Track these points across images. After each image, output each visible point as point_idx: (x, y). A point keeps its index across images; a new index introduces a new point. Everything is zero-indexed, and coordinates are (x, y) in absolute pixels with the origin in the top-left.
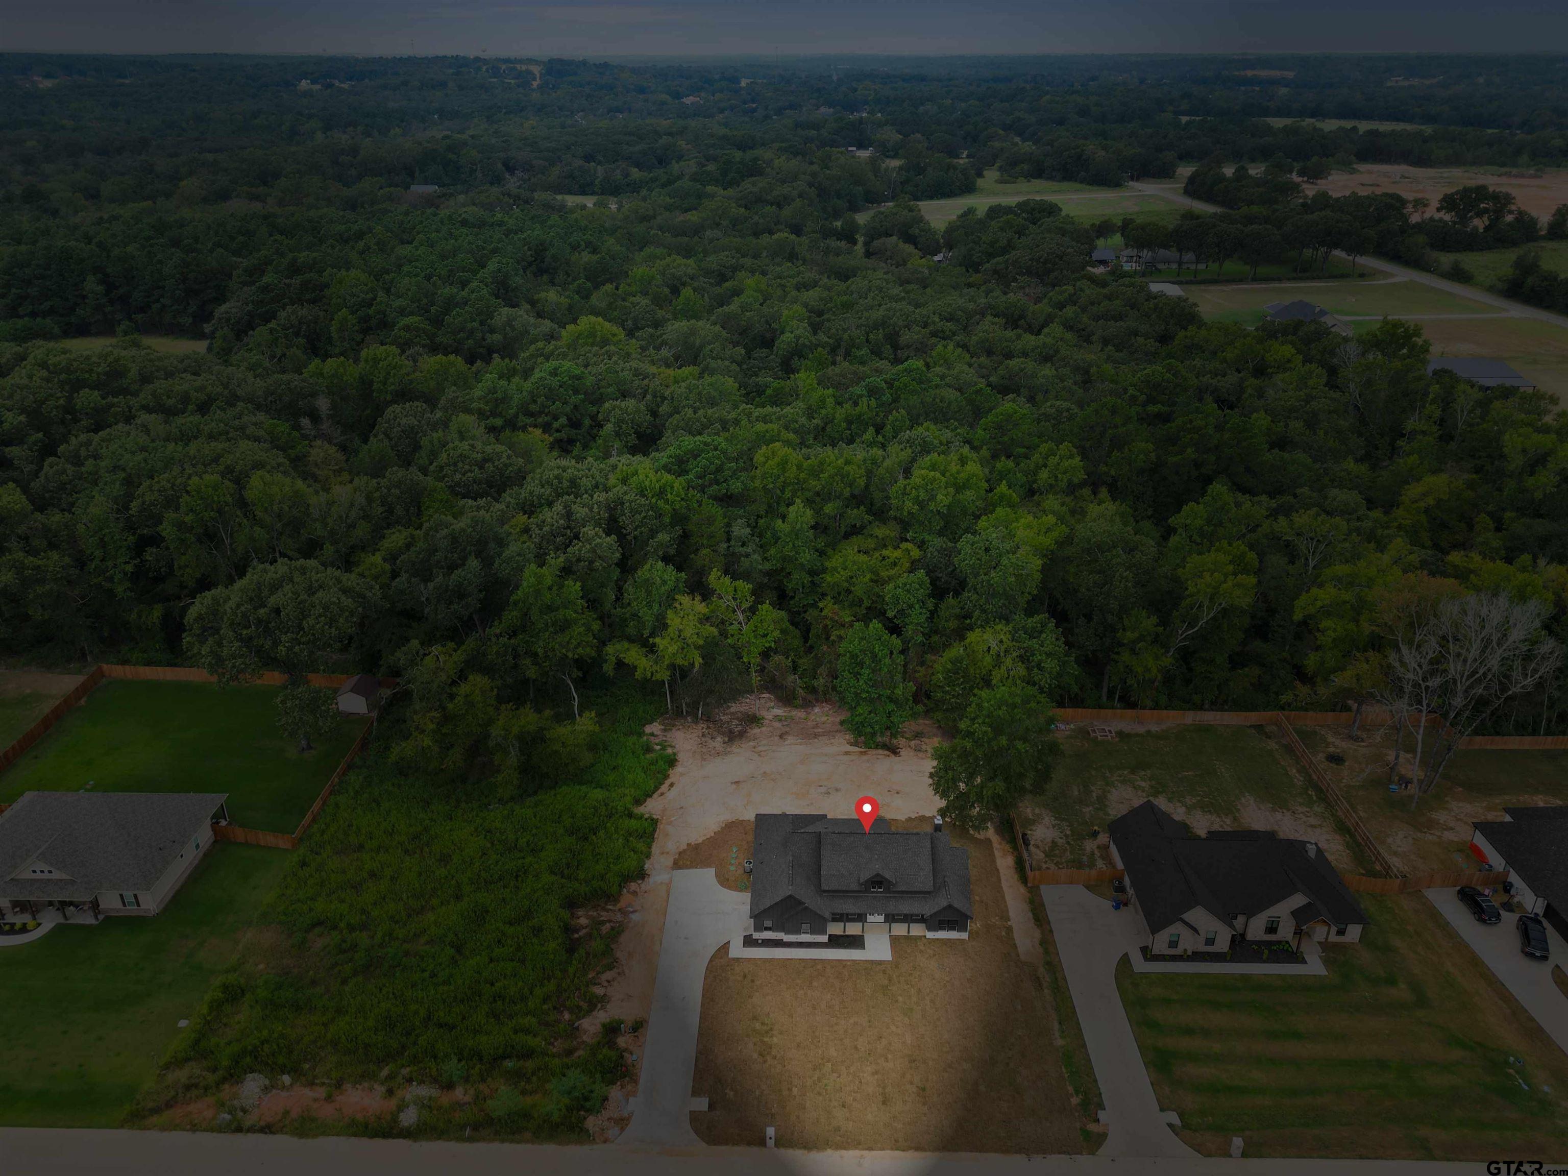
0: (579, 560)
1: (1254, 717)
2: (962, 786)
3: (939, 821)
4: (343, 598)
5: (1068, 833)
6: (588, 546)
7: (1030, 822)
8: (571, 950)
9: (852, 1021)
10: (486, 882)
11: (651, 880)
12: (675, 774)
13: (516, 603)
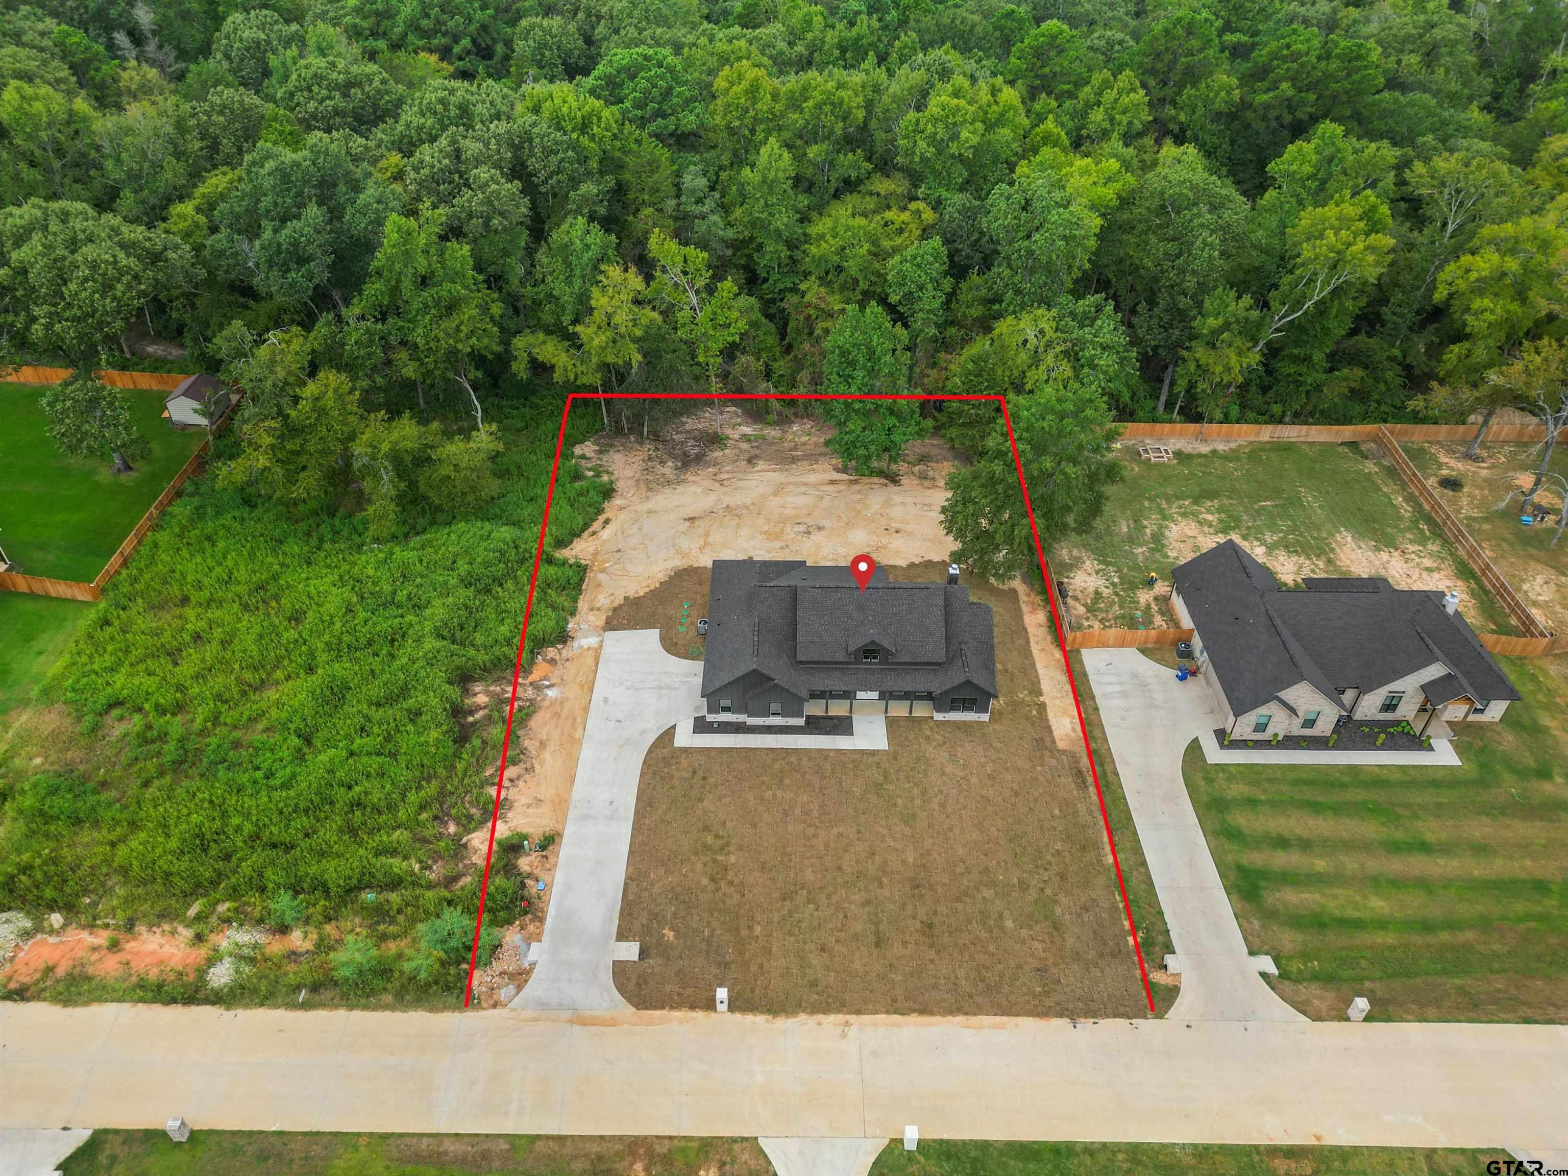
0: (470, 216)
1: (1347, 432)
2: (984, 522)
3: (954, 570)
4: (121, 255)
5: (1116, 580)
6: (480, 196)
7: (1069, 567)
8: (462, 738)
9: (835, 831)
10: (349, 646)
11: (576, 644)
12: (611, 508)
13: (379, 274)
